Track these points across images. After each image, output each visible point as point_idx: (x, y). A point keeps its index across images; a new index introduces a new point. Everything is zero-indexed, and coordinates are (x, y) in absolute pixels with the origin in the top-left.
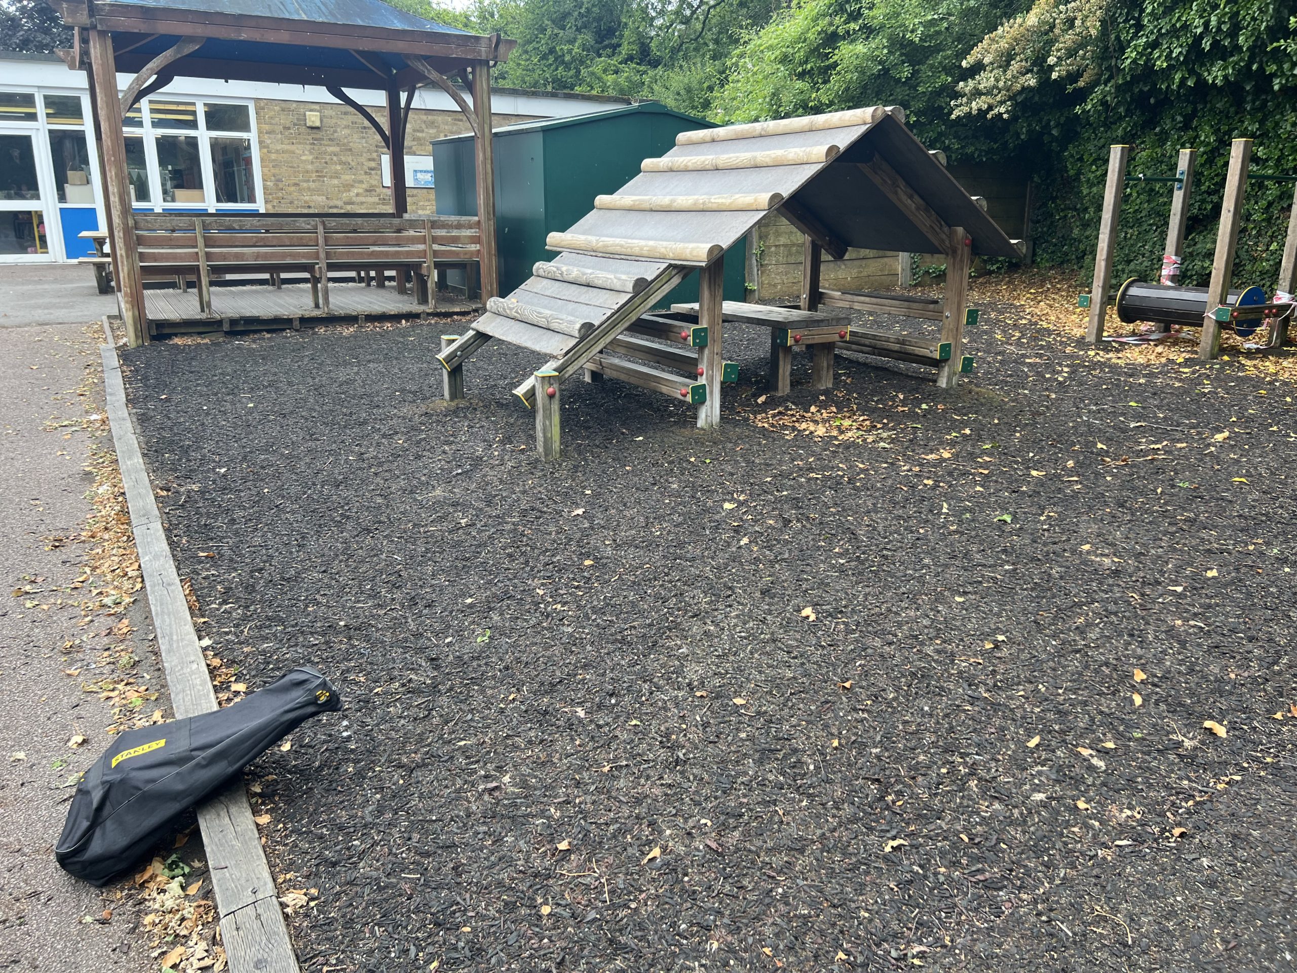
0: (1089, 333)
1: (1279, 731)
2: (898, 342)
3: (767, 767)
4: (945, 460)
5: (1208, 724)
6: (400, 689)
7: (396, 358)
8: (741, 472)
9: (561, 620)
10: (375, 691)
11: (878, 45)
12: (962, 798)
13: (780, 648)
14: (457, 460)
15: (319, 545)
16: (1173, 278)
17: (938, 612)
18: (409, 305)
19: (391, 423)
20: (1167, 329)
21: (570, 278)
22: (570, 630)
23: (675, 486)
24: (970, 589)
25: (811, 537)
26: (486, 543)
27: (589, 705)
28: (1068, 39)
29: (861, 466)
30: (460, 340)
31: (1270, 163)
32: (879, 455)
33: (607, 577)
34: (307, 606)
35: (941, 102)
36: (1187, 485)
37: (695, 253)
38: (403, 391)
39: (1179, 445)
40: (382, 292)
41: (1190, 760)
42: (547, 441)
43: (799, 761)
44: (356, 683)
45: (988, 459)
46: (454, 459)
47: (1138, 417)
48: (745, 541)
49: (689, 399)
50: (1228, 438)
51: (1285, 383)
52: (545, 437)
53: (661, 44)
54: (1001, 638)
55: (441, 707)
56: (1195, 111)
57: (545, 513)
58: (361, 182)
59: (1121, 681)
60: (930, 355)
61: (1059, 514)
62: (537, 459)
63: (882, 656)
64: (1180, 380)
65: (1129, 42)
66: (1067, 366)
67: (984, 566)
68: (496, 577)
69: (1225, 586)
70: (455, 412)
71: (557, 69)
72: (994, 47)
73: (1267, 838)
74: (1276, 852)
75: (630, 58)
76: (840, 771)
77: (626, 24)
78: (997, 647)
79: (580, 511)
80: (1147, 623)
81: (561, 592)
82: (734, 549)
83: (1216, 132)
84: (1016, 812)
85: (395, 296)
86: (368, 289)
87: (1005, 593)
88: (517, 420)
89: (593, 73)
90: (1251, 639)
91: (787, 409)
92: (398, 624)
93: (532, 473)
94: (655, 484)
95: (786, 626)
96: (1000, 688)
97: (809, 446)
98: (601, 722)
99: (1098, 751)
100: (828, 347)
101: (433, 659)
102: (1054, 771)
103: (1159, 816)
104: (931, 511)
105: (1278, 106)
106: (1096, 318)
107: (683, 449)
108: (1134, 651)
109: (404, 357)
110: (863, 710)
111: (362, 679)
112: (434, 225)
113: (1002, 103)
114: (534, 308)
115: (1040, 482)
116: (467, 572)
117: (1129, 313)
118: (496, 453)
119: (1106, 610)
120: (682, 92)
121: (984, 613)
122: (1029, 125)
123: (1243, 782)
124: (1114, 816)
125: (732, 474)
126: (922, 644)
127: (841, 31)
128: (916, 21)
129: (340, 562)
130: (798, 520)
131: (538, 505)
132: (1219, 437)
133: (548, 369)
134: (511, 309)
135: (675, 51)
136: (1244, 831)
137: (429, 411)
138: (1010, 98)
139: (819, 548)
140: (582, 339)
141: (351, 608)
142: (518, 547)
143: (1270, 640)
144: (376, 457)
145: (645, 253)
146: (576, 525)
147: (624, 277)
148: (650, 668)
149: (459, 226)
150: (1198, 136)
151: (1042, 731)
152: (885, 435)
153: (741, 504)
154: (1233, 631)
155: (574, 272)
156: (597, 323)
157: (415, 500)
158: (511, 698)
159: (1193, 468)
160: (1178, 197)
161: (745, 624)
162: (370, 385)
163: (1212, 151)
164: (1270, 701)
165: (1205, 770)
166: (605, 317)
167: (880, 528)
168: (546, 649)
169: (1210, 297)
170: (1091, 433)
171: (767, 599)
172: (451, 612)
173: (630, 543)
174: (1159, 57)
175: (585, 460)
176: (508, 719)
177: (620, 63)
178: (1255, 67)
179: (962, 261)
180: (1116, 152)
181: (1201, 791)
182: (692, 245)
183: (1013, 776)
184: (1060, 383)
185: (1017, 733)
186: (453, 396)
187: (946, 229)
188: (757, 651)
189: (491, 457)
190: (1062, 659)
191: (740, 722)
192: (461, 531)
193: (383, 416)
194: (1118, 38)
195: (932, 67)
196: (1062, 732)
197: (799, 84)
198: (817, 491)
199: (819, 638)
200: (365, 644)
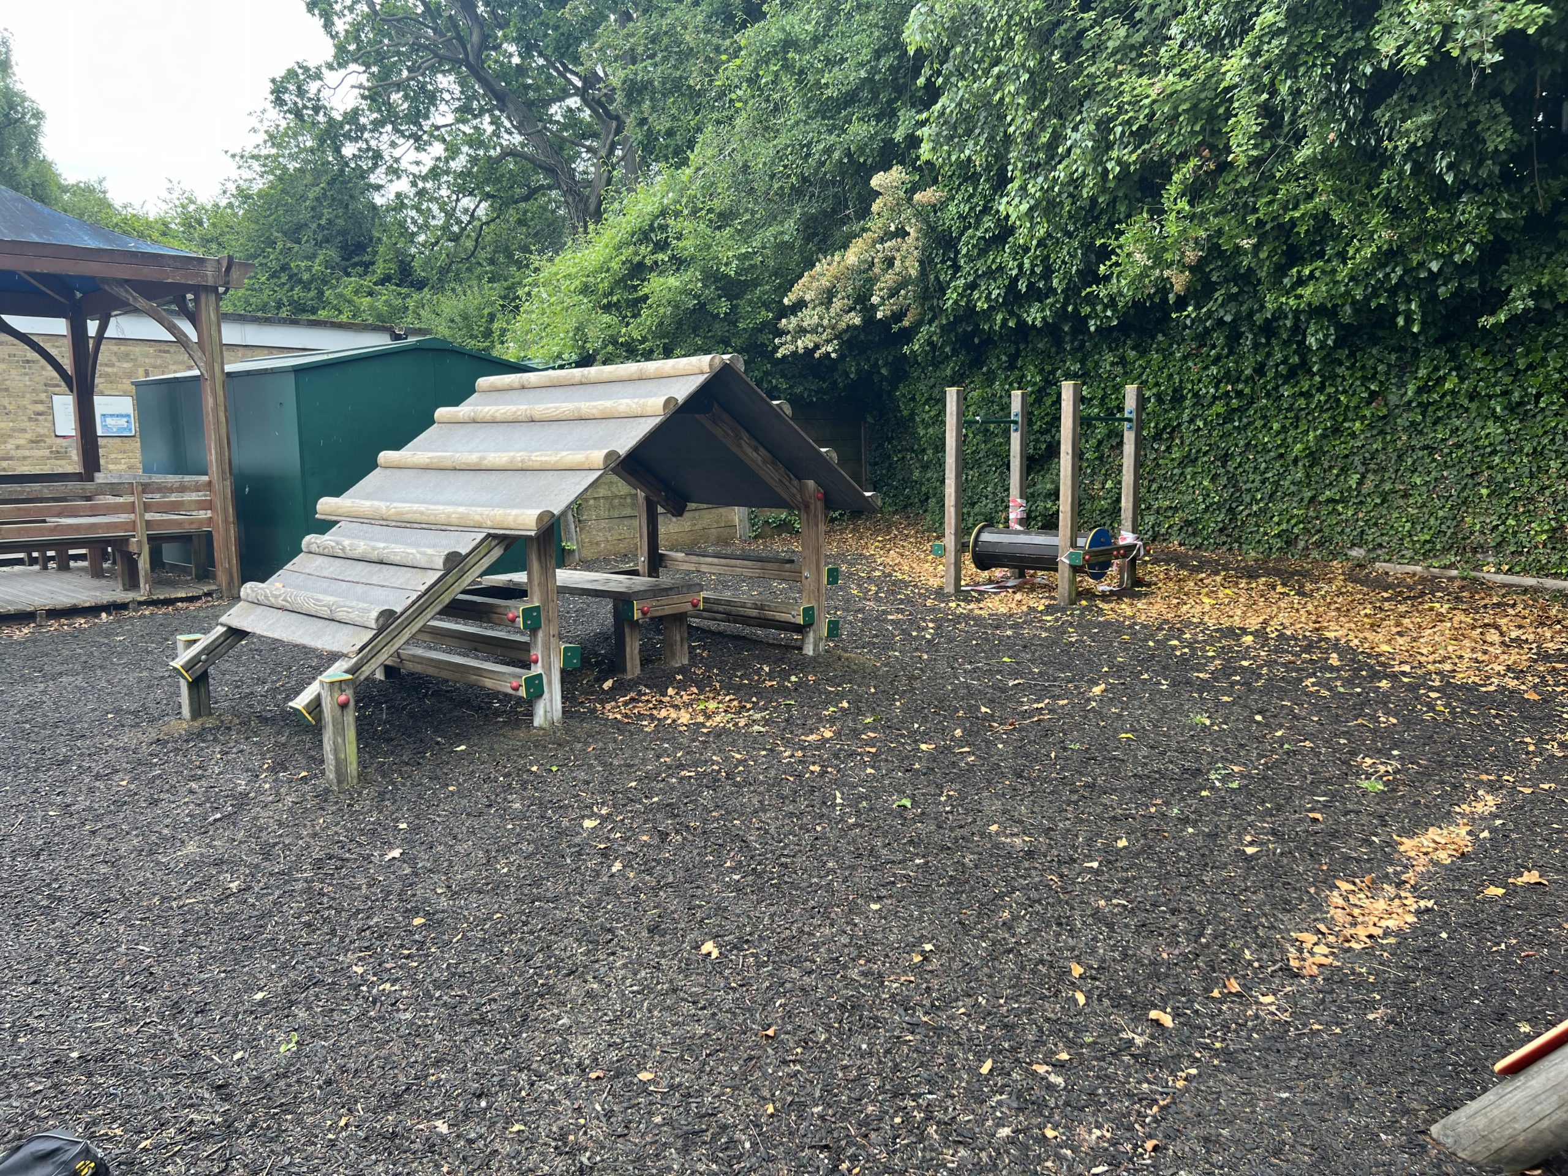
0: (948, 583)
1: (1220, 1010)
2: (755, 607)
3: (695, 1154)
4: (827, 740)
5: (1154, 1014)
6: (178, 1138)
7: (101, 667)
8: (597, 778)
9: (393, 1005)
10: (142, 1146)
11: (691, 278)
12: (924, 1150)
13: (683, 999)
14: (212, 799)
15: (21, 945)
16: (1021, 522)
17: (856, 925)
18: (111, 592)
19: (106, 758)
20: (1022, 575)
21: (356, 554)
22: (408, 1016)
23: (518, 805)
24: (884, 892)
25: (695, 852)
26: (270, 911)
27: (451, 1114)
28: (889, 279)
29: (738, 756)
30: (205, 641)
31: (1095, 402)
32: (755, 741)
33: (446, 937)
34: (16, 1037)
35: (763, 338)
36: (1078, 746)
37: (520, 521)
38: (118, 711)
39: (1061, 702)
40: (66, 576)
41: (1144, 1059)
42: (340, 765)
43: (731, 1140)
44: (110, 1139)
45: (872, 735)
46: (208, 800)
47: (1015, 674)
48: (617, 866)
49: (522, 692)
50: (1105, 690)
51: (1144, 627)
52: (337, 759)
53: (426, 263)
54: (928, 947)
55: (243, 1153)
56: (1018, 350)
57: (348, 860)
58: (24, 430)
59: (1060, 980)
60: (793, 620)
61: (959, 791)
62: (326, 788)
63: (803, 989)
64: (1046, 630)
65: (948, 283)
66: (931, 621)
67: (893, 862)
68: (292, 957)
69: (1137, 855)
70: (200, 735)
71: (292, 289)
72: (815, 284)
73: (1238, 1135)
74: (1249, 1151)
75: (385, 280)
76: (782, 1144)
77: (379, 239)
78: (925, 959)
79: (396, 853)
80: (1072, 908)
81: (388, 966)
82: (605, 879)
83: (1041, 371)
84: (983, 1155)
85: (87, 581)
86: (45, 573)
87: (921, 893)
88: (289, 737)
89: (341, 295)
90: (1174, 911)
91: (640, 693)
92: (159, 1045)
93: (323, 809)
94: (490, 806)
95: (686, 970)
96: (938, 1008)
97: (674, 738)
98: (473, 1135)
99: (1054, 1065)
100: (679, 618)
101: (220, 1087)
102: (1014, 1097)
103: (1127, 1130)
104: (825, 803)
105: (1095, 346)
106: (952, 567)
107: (520, 756)
108: (1065, 942)
109: (112, 664)
110: (794, 1062)
111: (118, 1132)
112: (146, 488)
113: (828, 341)
114: (309, 594)
115: (932, 757)
116: (250, 956)
117: (984, 560)
118: (267, 786)
119: (1029, 899)
120: (457, 319)
121: (904, 919)
122: (858, 364)
123: (1200, 1075)
124: (1084, 1140)
125: (587, 783)
126: (845, 967)
127: (648, 262)
128: (730, 254)
129: (58, 965)
130: (677, 832)
131: (336, 850)
132: (1097, 690)
133: (337, 671)
134: (276, 597)
135: (444, 271)
136: (1213, 1132)
137: (161, 737)
138: (836, 337)
139: (707, 863)
140: (380, 630)
141: (84, 1030)
142: (318, 912)
143: (1192, 910)
144: (90, 809)
145: (454, 521)
146: (394, 873)
147: (430, 551)
148: (524, 1052)
149: (182, 489)
150: (1023, 376)
151: (992, 1052)
152: (758, 716)
153: (604, 819)
154: (1155, 905)
155: (361, 547)
156: (399, 609)
157: (158, 863)
158: (342, 1123)
159: (1078, 726)
160: (1016, 439)
161: (635, 974)
162: (66, 707)
163: (1039, 391)
164: (1205, 979)
165: (1161, 1067)
166: (410, 601)
167: (772, 831)
168: (379, 1047)
169: (1061, 539)
170: (971, 695)
171: (657, 937)
172: (236, 1016)
173: (471, 888)
174: (979, 298)
175: (393, 784)
176: (343, 1154)
177: (375, 284)
178: (1070, 309)
179: (816, 516)
180: (952, 393)
181: (1162, 1094)
182: (514, 512)
183: (973, 1112)
184: (929, 641)
185: (967, 1059)
186: (196, 714)
187: (796, 482)
188: (655, 1007)
189: (260, 792)
190: (996, 963)
191: (651, 1104)
192: (231, 900)
193: (93, 750)
194: (937, 278)
195: (750, 302)
196: (1013, 1050)
197: (606, 318)
198: (693, 793)
199: (727, 978)
200: (114, 1080)
